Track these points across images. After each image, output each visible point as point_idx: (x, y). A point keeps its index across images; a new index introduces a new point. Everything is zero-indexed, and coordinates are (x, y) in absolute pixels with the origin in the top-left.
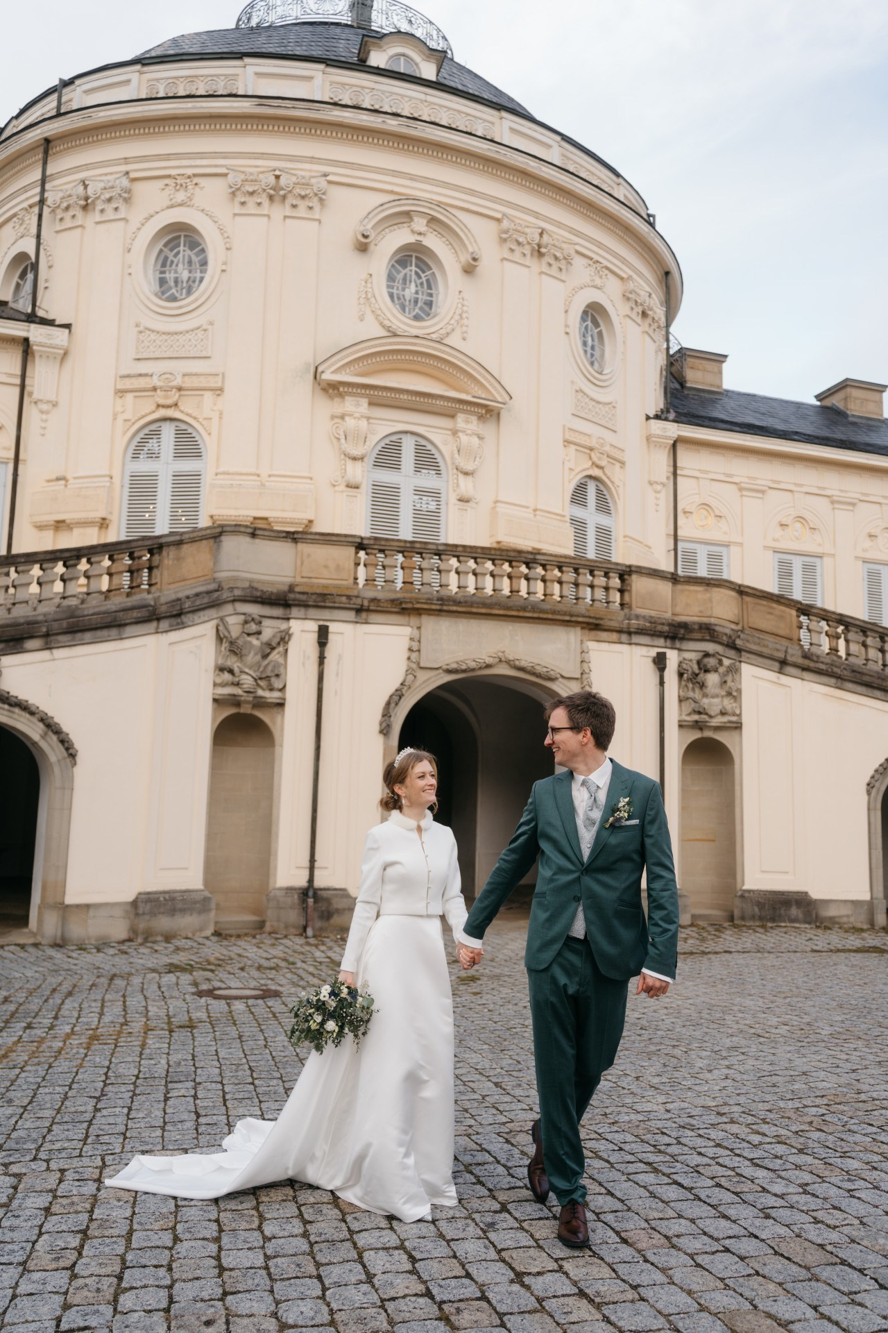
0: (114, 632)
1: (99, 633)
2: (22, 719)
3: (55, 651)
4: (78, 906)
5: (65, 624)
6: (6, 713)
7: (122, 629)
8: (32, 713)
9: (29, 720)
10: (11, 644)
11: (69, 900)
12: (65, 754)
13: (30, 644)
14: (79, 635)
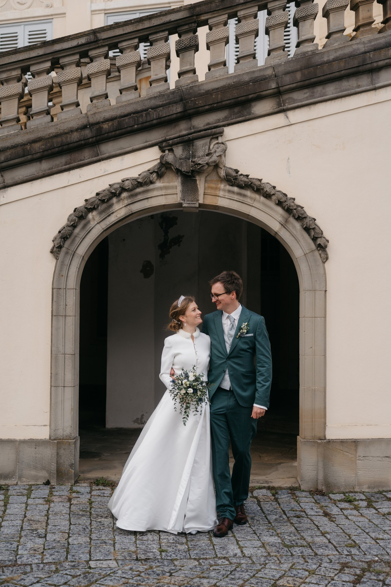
0: (364, 81)
1: (345, 84)
2: (256, 204)
3: (290, 114)
4: (343, 442)
5: (299, 76)
6: (236, 197)
7: (375, 76)
8: (268, 196)
10: (236, 110)
11: (332, 434)
12: (313, 247)
13: (260, 108)
14: (319, 89)
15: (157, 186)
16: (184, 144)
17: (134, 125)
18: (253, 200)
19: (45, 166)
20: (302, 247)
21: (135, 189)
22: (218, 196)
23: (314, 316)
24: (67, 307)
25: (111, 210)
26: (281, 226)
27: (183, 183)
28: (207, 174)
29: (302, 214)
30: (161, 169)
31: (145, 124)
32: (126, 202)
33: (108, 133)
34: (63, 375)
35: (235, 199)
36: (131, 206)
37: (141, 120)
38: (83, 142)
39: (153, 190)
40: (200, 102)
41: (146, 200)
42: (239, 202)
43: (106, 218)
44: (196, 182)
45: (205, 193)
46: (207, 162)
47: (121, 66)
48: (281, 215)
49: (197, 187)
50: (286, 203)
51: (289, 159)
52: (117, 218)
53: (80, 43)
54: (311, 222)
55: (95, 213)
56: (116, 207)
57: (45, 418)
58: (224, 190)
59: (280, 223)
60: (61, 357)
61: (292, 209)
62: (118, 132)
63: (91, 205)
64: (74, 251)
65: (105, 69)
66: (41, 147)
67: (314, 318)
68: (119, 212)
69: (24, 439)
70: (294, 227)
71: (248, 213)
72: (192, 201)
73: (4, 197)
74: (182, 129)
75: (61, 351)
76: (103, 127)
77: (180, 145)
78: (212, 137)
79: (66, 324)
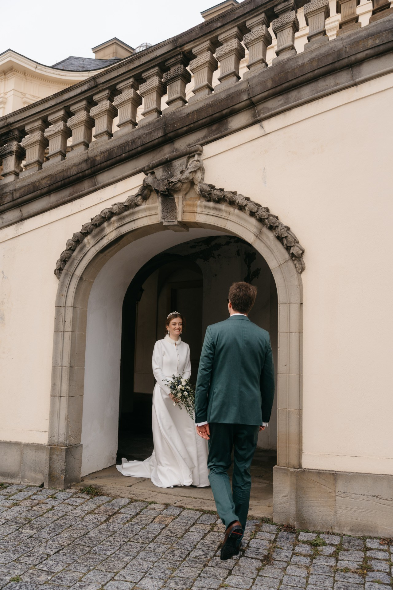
0: (344, 78)
2: (231, 218)
3: (265, 123)
4: (319, 473)
7: (355, 71)
9: (239, 217)
10: (214, 127)
11: (308, 463)
12: (287, 256)
13: (236, 122)
15: (141, 208)
16: (163, 166)
17: (122, 154)
18: (228, 214)
19: (53, 199)
20: (276, 258)
21: (123, 212)
22: (196, 213)
23: (288, 331)
24: (66, 323)
25: (104, 234)
26: (255, 237)
27: (163, 203)
28: (185, 193)
29: (274, 223)
30: (143, 192)
31: (131, 152)
32: (116, 225)
33: (100, 164)
34: (60, 385)
35: (212, 214)
36: (121, 228)
37: (127, 149)
38: (80, 175)
39: (138, 212)
40: (178, 124)
41: (133, 222)
42: (216, 216)
43: (99, 241)
44: (175, 200)
45: (184, 211)
46: (179, 179)
47: (118, 104)
48: (255, 226)
49: (175, 205)
50: (258, 213)
51: (265, 169)
52: (108, 240)
53: (83, 90)
54: (283, 231)
55: (89, 237)
56: (108, 230)
57: (45, 425)
58: (201, 206)
59: (255, 235)
60: (59, 368)
61: (264, 219)
62: (109, 162)
63: (85, 230)
64: (73, 272)
65: (105, 109)
66: (47, 183)
67: (288, 333)
68: (110, 235)
69: (29, 443)
70: (268, 237)
71: (224, 227)
72: (171, 219)
73: (21, 229)
74: (166, 152)
75: (59, 364)
76: (96, 159)
77: (160, 167)
78: (188, 156)
79: (64, 339)
